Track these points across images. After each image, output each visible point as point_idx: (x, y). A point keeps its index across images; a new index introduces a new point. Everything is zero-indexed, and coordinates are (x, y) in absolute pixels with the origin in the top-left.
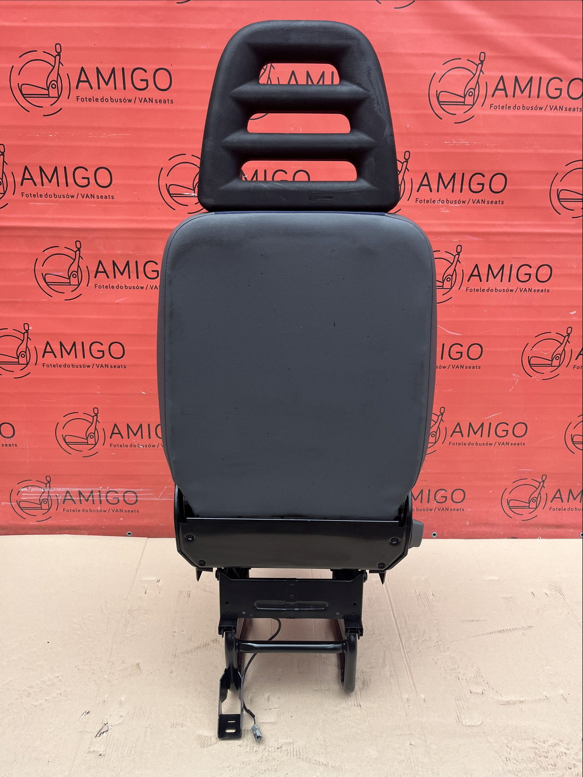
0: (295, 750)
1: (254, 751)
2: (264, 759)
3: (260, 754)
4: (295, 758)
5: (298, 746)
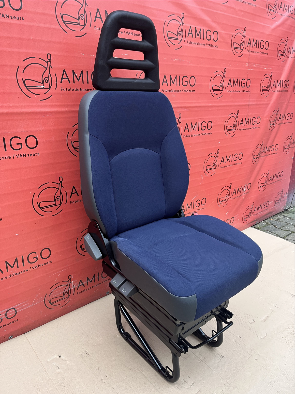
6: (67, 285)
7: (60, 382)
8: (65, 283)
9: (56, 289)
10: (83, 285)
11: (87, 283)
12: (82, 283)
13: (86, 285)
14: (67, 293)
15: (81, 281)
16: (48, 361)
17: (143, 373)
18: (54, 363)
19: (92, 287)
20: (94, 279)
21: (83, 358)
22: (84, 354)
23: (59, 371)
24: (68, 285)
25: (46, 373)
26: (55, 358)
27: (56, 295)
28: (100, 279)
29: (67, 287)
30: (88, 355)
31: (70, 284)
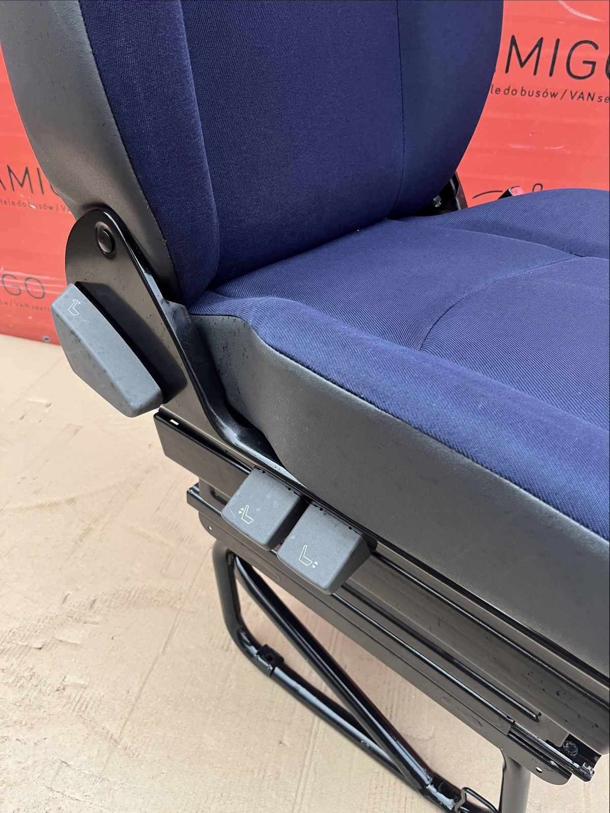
0: (82, 701)
1: (19, 685)
2: (27, 702)
3: (26, 692)
4: (75, 713)
5: (90, 695)
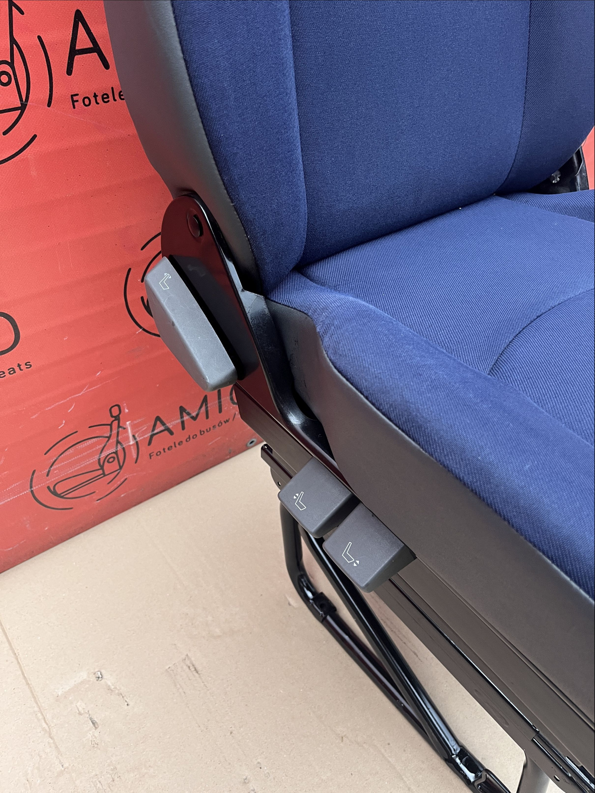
6: (109, 438)
7: (99, 785)
8: (98, 431)
9: (67, 453)
10: (168, 429)
11: (183, 422)
12: (163, 424)
13: (177, 431)
14: (110, 460)
15: (158, 419)
16: (60, 694)
17: (386, 756)
18: (78, 704)
19: (198, 434)
20: (203, 408)
21: (178, 686)
22: (182, 667)
23: (97, 734)
24: (110, 435)
25: (53, 745)
26: (82, 682)
27: (71, 471)
28: (224, 408)
29: (111, 441)
30: (195, 673)
31: (118, 433)
